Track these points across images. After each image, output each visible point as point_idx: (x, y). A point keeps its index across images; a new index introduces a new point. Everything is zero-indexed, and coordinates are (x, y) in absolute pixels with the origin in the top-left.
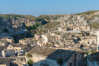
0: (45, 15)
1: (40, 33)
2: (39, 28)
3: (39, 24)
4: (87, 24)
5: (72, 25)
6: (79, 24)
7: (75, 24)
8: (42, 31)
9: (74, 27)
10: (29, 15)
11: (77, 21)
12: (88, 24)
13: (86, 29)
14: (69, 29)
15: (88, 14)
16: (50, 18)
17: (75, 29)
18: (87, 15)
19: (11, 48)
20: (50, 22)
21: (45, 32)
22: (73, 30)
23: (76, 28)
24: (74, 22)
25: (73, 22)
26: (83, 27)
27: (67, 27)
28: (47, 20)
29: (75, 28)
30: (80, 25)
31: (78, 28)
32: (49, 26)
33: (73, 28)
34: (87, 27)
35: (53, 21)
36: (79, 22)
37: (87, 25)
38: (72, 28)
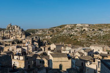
5: (9, 34)
7: (12, 33)
9: (10, 36)
11: (14, 30)
12: (23, 33)
13: (21, 38)
14: (5, 38)
18: (60, 28)
22: (10, 39)
23: (13, 37)
24: (11, 31)
25: (9, 31)
26: (18, 36)
27: (4, 36)
29: (11, 37)
30: (16, 34)
31: (15, 37)
34: (22, 36)
36: (15, 31)
37: (22, 34)
38: (8, 37)
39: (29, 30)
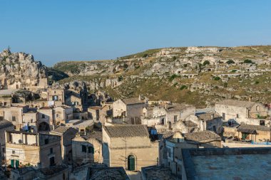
0: (69, 63)
4: (36, 72)
5: (3, 76)
6: (20, 72)
7: (12, 74)
9: (8, 82)
11: (16, 65)
12: (41, 73)
13: (36, 85)
15: (145, 56)
17: (12, 86)
18: (144, 59)
22: (7, 89)
23: (15, 84)
24: (8, 67)
25: (5, 69)
26: (28, 81)
29: (11, 84)
30: (22, 76)
31: (19, 83)
33: (6, 83)
34: (38, 81)
36: (19, 69)
37: (38, 75)
38: (3, 83)
39: (62, 63)
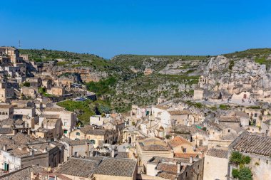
0: (131, 56)
1: (119, 100)
2: (116, 89)
3: (117, 78)
6: (250, 82)
8: (125, 98)
10: (90, 54)
16: (144, 64)
19: (78, 137)
20: (142, 74)
21: (132, 100)
28: (136, 68)
32: (144, 85)
33: (233, 92)
35: (151, 71)
